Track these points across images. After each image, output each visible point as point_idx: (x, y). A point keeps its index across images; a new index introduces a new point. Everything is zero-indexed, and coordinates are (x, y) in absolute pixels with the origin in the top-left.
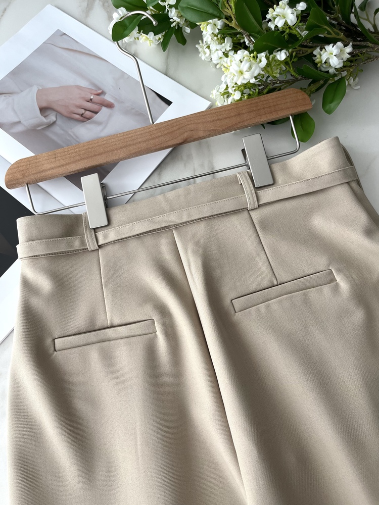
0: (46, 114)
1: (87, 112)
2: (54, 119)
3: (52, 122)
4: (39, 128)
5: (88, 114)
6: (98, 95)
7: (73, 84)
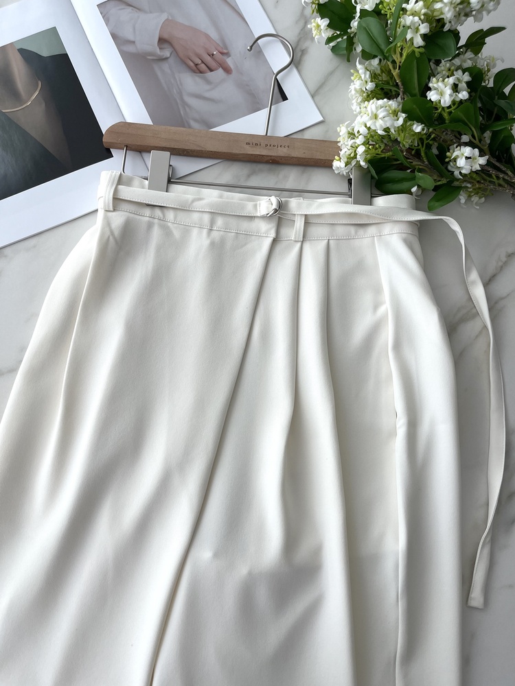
0: (162, 46)
1: (203, 65)
2: (169, 55)
3: (164, 57)
4: (149, 57)
5: (203, 67)
6: (222, 53)
7: (203, 30)
